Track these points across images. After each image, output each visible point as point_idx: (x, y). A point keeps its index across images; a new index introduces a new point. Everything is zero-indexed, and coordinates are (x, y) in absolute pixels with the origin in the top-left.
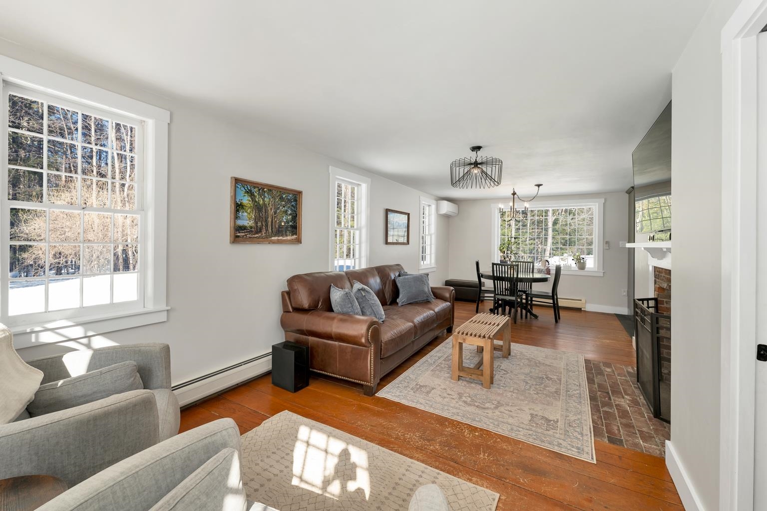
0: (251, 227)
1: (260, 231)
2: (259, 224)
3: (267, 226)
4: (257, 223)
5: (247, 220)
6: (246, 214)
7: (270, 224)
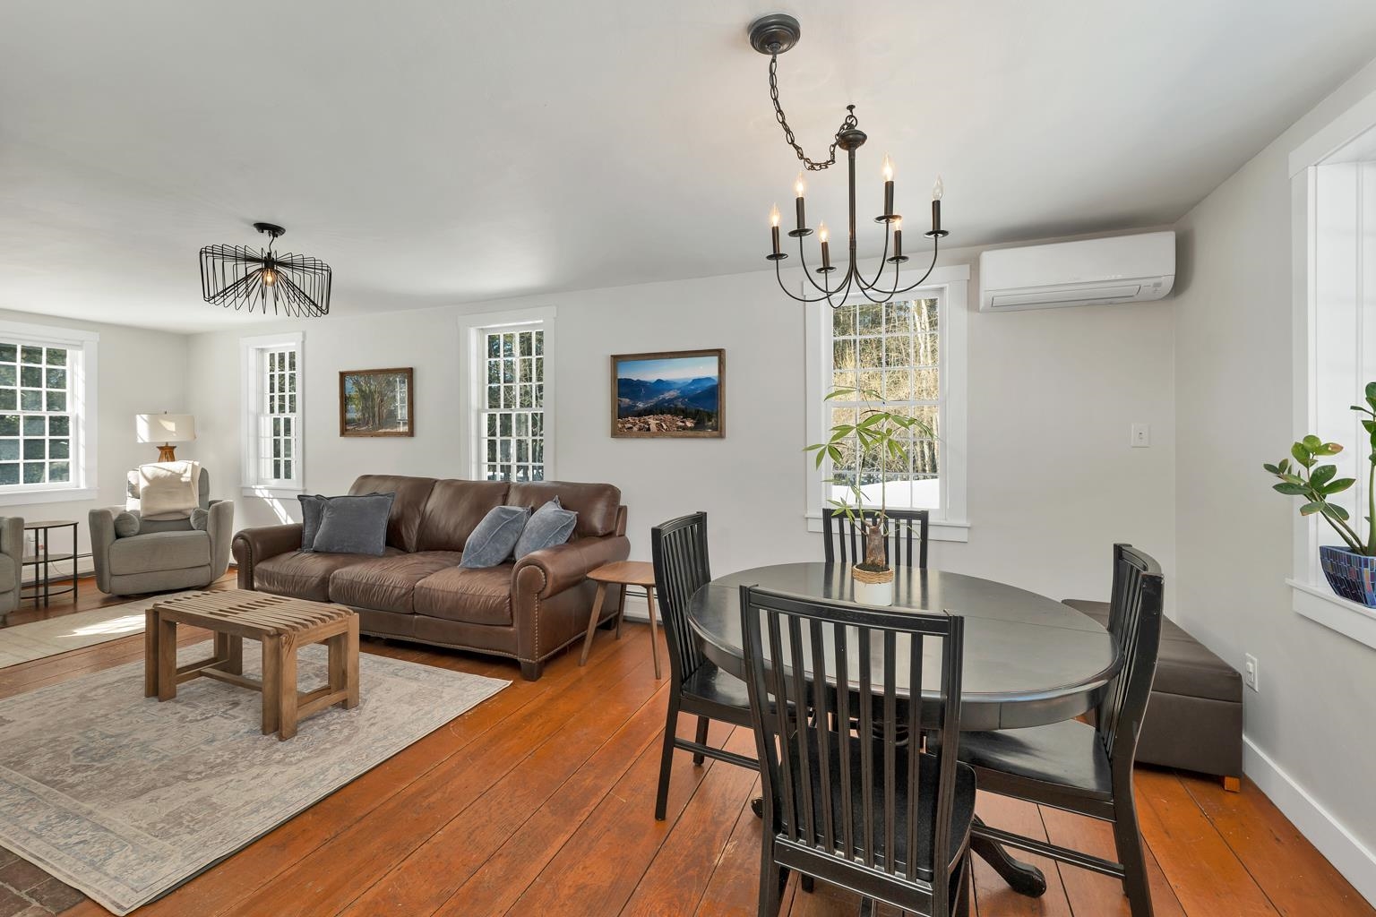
0: (359, 420)
1: (367, 424)
2: (367, 416)
3: (374, 416)
4: (364, 415)
5: (353, 414)
6: (354, 406)
7: (377, 414)
